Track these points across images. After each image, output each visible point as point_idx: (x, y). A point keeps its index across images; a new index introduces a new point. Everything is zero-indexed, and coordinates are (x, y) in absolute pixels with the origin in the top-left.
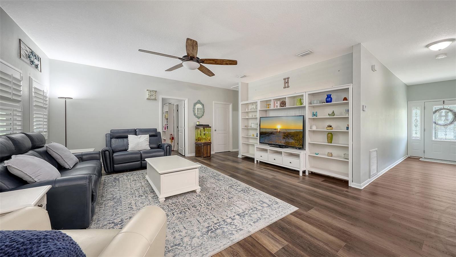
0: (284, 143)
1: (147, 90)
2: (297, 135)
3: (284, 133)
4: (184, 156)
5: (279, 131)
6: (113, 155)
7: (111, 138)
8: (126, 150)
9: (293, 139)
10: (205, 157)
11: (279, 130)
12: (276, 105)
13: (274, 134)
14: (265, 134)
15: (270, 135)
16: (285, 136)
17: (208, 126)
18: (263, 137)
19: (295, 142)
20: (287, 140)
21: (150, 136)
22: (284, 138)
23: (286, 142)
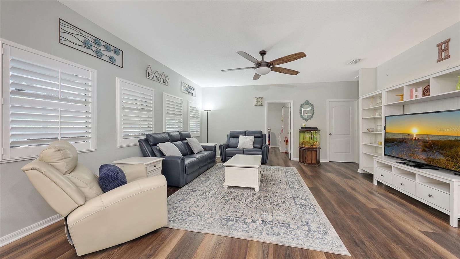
0: (425, 160)
1: (255, 98)
2: (451, 148)
3: (425, 142)
4: (290, 159)
5: (415, 138)
6: (225, 149)
7: (230, 138)
8: (237, 147)
9: (442, 154)
10: (309, 164)
11: (415, 136)
12: (415, 93)
13: (406, 142)
14: (393, 142)
15: (399, 144)
16: (425, 146)
17: (316, 129)
18: (389, 146)
19: (447, 161)
20: (431, 155)
21: (255, 137)
22: (424, 150)
23: (429, 158)
